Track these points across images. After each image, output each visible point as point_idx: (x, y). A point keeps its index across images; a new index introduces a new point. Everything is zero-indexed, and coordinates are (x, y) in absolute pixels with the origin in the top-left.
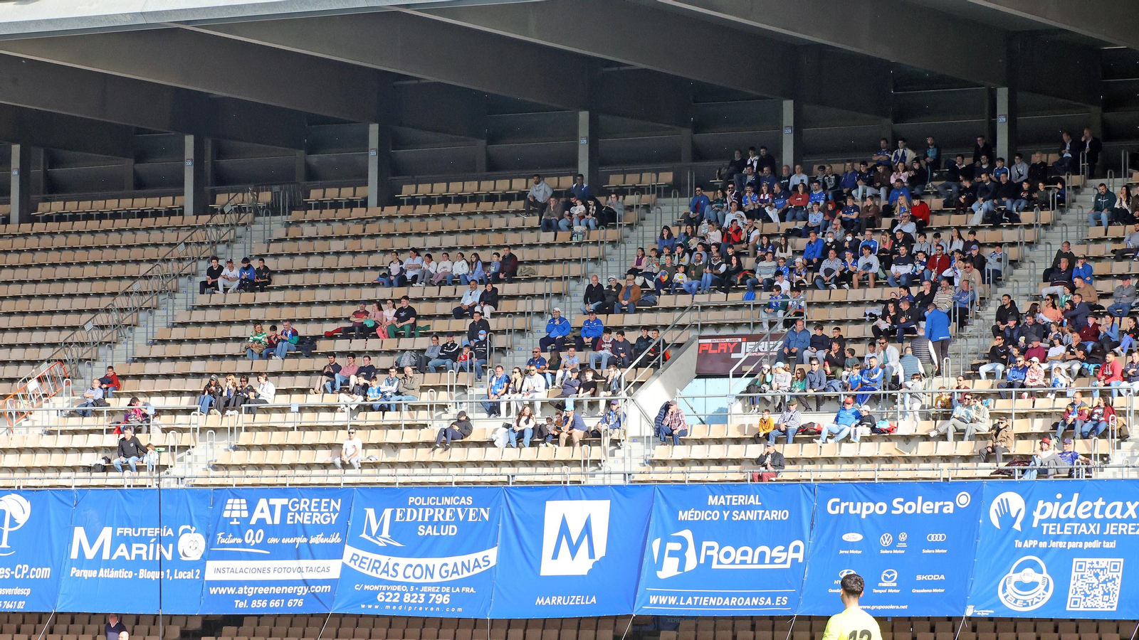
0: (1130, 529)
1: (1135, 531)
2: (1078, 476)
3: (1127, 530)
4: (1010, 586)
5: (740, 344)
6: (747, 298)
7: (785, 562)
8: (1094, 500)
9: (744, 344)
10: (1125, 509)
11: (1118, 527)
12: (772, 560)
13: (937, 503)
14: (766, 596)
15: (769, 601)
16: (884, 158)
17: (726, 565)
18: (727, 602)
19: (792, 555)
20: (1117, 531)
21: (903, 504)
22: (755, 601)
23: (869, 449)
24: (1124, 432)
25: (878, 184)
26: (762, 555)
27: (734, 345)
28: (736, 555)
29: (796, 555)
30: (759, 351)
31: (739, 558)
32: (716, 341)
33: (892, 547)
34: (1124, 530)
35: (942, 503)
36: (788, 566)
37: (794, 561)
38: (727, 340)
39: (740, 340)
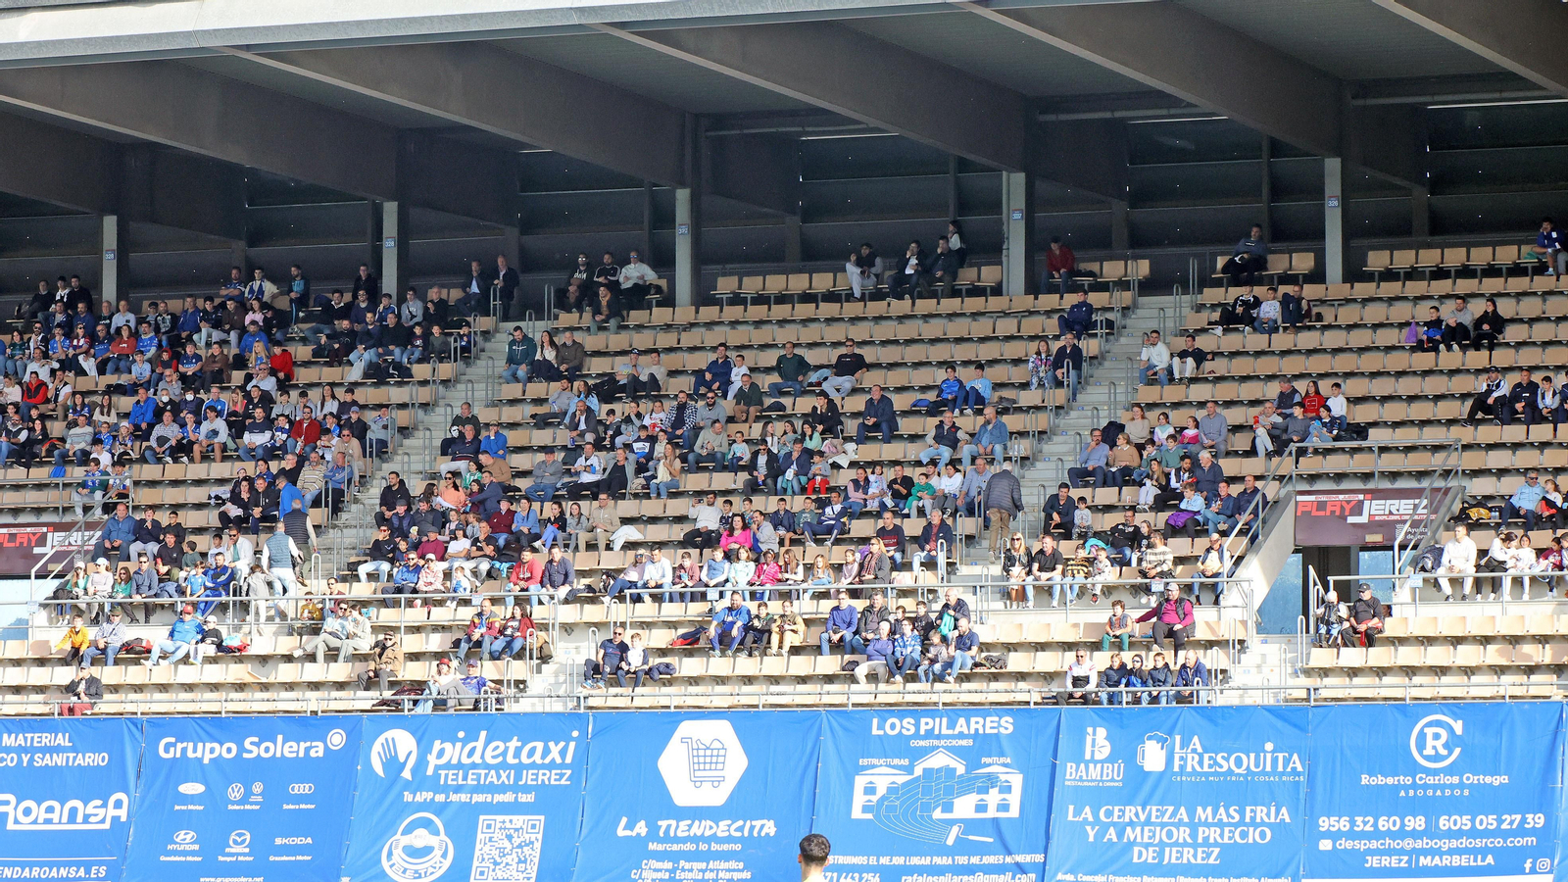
0: (553, 777)
1: (559, 780)
2: (486, 709)
3: (549, 779)
4: (398, 853)
5: (44, 536)
6: (55, 475)
7: (103, 821)
8: (506, 740)
9: (50, 535)
10: (546, 752)
11: (537, 775)
12: (86, 820)
13: (302, 744)
14: (78, 865)
15: (82, 873)
16: (236, 292)
17: (26, 824)
18: (26, 873)
19: (112, 812)
20: (536, 780)
21: (258, 744)
22: (63, 872)
23: (215, 673)
24: (545, 652)
25: (227, 327)
26: (73, 812)
27: (37, 536)
28: (39, 811)
29: (117, 812)
30: (70, 544)
31: (43, 816)
32: (14, 531)
33: (243, 801)
34: (546, 778)
35: (308, 744)
36: (107, 826)
37: (116, 819)
38: (29, 530)
39: (45, 529)
